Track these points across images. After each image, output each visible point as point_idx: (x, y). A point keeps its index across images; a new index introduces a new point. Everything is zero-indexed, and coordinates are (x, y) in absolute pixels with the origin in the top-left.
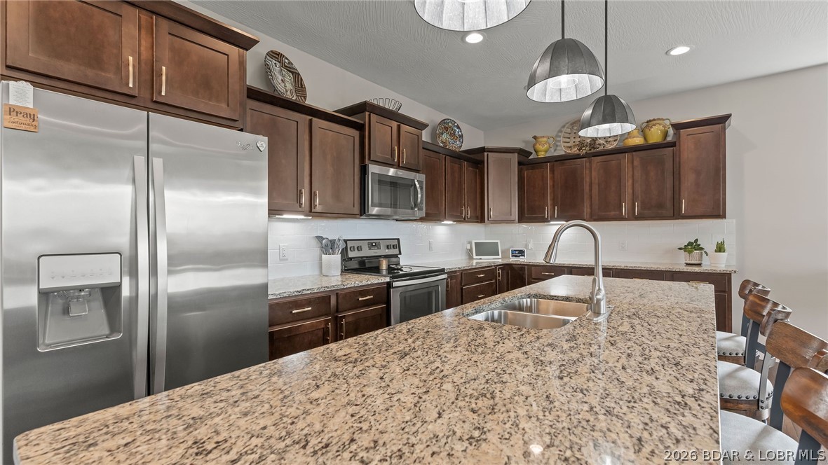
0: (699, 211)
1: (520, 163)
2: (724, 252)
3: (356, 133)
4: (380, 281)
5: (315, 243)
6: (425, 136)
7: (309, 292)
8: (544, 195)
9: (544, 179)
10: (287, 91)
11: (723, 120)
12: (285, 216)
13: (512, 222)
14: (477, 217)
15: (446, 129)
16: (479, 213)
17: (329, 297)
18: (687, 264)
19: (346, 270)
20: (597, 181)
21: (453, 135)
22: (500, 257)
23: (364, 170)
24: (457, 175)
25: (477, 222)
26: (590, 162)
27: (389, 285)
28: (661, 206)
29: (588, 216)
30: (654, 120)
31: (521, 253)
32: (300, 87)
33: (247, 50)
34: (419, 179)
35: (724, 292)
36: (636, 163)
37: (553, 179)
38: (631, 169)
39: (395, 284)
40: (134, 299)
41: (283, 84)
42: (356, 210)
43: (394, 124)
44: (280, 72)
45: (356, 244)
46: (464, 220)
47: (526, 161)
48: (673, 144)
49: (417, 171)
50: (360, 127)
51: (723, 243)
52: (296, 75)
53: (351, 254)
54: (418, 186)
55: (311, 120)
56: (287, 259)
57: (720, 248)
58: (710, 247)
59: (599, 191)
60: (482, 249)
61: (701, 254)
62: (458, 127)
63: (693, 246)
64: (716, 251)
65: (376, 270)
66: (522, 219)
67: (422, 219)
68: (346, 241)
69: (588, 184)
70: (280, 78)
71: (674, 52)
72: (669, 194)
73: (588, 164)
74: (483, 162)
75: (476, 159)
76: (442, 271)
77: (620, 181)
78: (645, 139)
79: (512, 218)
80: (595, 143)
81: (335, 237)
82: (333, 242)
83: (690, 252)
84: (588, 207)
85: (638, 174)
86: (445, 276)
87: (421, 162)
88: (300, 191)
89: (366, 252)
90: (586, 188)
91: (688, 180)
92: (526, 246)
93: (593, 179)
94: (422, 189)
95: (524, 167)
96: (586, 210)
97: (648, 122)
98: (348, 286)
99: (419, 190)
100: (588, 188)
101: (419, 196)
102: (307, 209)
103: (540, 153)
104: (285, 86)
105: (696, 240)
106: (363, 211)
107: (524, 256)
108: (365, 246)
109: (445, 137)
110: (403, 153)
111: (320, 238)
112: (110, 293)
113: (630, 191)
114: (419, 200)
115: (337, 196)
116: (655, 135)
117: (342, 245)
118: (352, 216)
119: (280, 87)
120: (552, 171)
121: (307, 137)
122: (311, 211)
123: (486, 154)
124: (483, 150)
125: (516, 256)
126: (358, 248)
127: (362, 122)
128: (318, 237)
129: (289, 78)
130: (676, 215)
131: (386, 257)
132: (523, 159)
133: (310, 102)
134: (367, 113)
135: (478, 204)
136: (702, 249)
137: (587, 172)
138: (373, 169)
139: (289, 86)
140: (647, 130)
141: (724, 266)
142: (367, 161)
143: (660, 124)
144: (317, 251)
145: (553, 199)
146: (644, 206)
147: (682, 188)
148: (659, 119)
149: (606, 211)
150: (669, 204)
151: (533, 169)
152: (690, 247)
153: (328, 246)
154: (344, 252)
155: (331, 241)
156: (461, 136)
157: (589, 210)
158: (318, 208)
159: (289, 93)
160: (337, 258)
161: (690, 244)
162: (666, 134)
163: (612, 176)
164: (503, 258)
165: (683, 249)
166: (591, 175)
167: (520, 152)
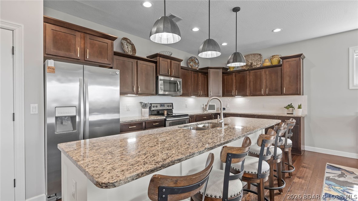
0: (291, 92)
1: (223, 73)
2: (301, 108)
3: (154, 65)
4: (161, 118)
5: (139, 104)
6: (183, 64)
7: (135, 121)
8: (232, 86)
9: (232, 79)
10: (129, 51)
11: (299, 56)
12: (128, 95)
14: (206, 95)
15: (192, 60)
16: (206, 93)
17: (142, 123)
18: (288, 114)
19: (151, 114)
20: (252, 80)
21: (195, 63)
22: (216, 110)
23: (157, 78)
24: (196, 78)
25: (206, 97)
26: (250, 73)
27: (165, 120)
28: (276, 90)
29: (249, 94)
30: (275, 55)
32: (134, 49)
33: (114, 41)
34: (179, 81)
35: (298, 124)
36: (267, 73)
37: (236, 79)
38: (265, 75)
39: (167, 119)
40: (80, 122)
41: (127, 49)
42: (154, 92)
43: (169, 61)
44: (127, 44)
45: (155, 105)
46: (200, 96)
47: (226, 72)
48: (281, 66)
49: (179, 78)
50: (156, 63)
51: (301, 105)
52: (132, 45)
53: (153, 109)
54: (178, 83)
55: (137, 61)
56: (129, 110)
57: (300, 107)
58: (296, 106)
59: (253, 84)
61: (293, 109)
62: (197, 60)
63: (290, 106)
64: (298, 108)
65: (163, 114)
66: (224, 95)
67: (181, 96)
68: (151, 104)
69: (249, 81)
70: (127, 47)
71: (275, 31)
72: (280, 85)
73: (249, 73)
74: (208, 73)
75: (205, 72)
76: (187, 115)
77: (261, 80)
78: (271, 63)
79: (220, 95)
80: (252, 65)
81: (147, 102)
82: (146, 104)
83: (288, 109)
84: (249, 90)
85: (268, 78)
86: (189, 117)
87: (180, 74)
88: (133, 86)
89: (159, 108)
90: (248, 83)
91: (286, 80)
92: (226, 106)
93: (251, 79)
94: (180, 84)
95: (225, 75)
96: (248, 92)
97: (272, 56)
98: (149, 119)
99: (179, 85)
100: (249, 83)
101: (179, 87)
102: (136, 92)
103: (231, 69)
104: (128, 50)
105: (291, 104)
106: (157, 93)
107: (225, 110)
108: (159, 106)
109: (191, 64)
110: (172, 71)
111: (141, 103)
112: (71, 118)
113: (265, 84)
114: (179, 88)
115: (147, 88)
116: (275, 62)
117: (149, 105)
118: (152, 95)
119: (126, 50)
120: (235, 76)
121: (136, 67)
122: (137, 93)
123: (209, 69)
124: (208, 68)
126: (156, 106)
127: (156, 61)
128: (141, 102)
129: (130, 46)
130: (282, 94)
131: (167, 110)
132: (224, 71)
133: (137, 55)
134: (158, 57)
135: (206, 89)
136: (293, 107)
137: (249, 77)
138: (161, 77)
139: (130, 49)
140: (272, 60)
141: (301, 114)
142: (158, 75)
143: (277, 57)
144: (141, 107)
145: (236, 88)
146: (270, 90)
147: (284, 83)
148: (276, 55)
149: (256, 92)
150: (280, 89)
151: (228, 75)
152: (288, 107)
153: (144, 106)
154: (150, 108)
155: (145, 104)
156: (198, 63)
157: (249, 92)
158: (140, 92)
159: (130, 52)
160: (147, 110)
161: (289, 105)
162: (279, 61)
163: (258, 78)
164: (217, 111)
165: (286, 107)
166: (250, 78)
167: (223, 68)
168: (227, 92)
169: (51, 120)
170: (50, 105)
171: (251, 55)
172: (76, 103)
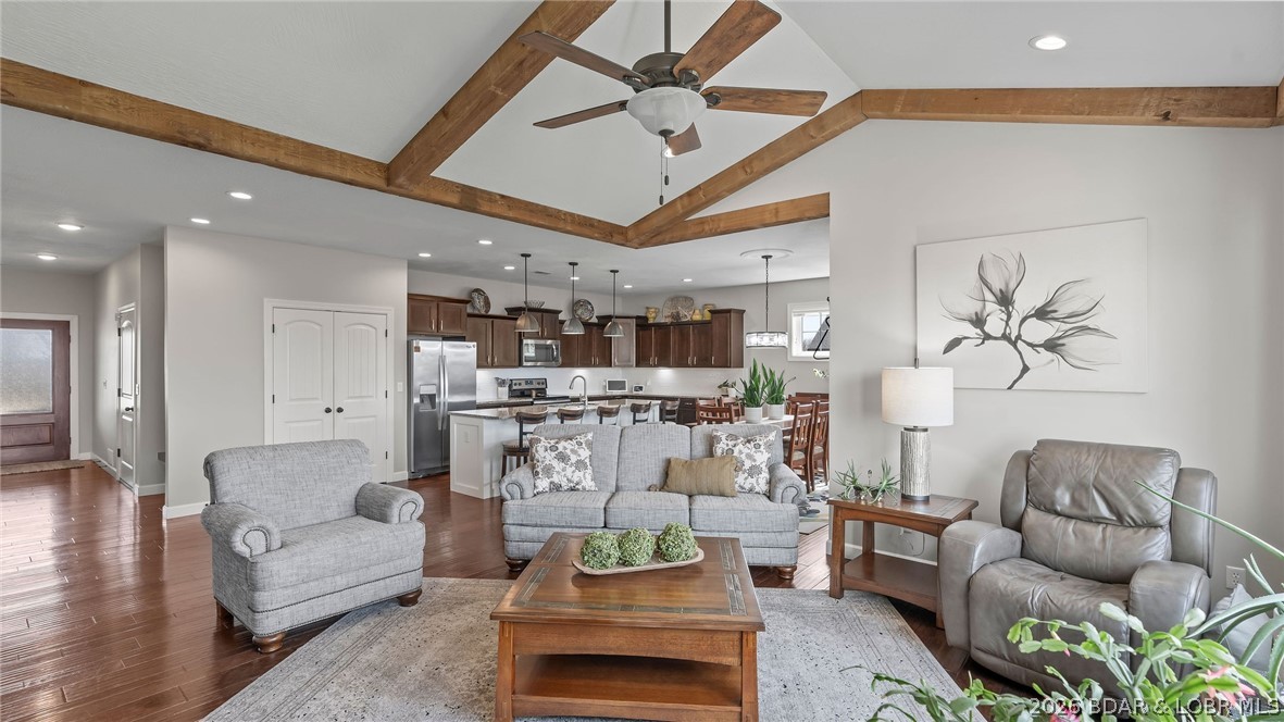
0: (720, 364)
1: (637, 325)
5: (495, 381)
6: (562, 316)
8: (650, 349)
9: (651, 338)
10: (481, 309)
12: (481, 368)
13: (632, 366)
14: (606, 364)
15: (581, 306)
16: (607, 360)
18: (722, 396)
19: (509, 397)
20: (677, 342)
21: (586, 309)
22: (626, 390)
23: (521, 343)
25: (606, 367)
26: (675, 329)
27: (532, 403)
28: (704, 359)
29: (674, 364)
30: (706, 306)
32: (487, 304)
33: (467, 304)
34: (556, 344)
36: (696, 332)
37: (655, 338)
38: (693, 336)
40: (440, 402)
41: (479, 305)
42: (516, 363)
43: (539, 315)
44: (478, 298)
45: (518, 382)
46: (595, 366)
47: (642, 324)
48: (711, 323)
49: (555, 339)
52: (486, 297)
53: (514, 387)
54: (554, 349)
55: (492, 322)
59: (678, 348)
60: (612, 385)
62: (590, 303)
65: (530, 396)
66: (639, 364)
67: (559, 366)
68: (511, 380)
70: (478, 301)
71: (685, 281)
72: (708, 352)
73: (673, 330)
75: (604, 325)
76: (567, 397)
77: (688, 343)
78: (702, 317)
79: (633, 364)
80: (678, 316)
81: (505, 378)
82: (504, 381)
83: (722, 389)
84: (673, 357)
85: (696, 339)
87: (557, 334)
88: (487, 356)
89: (524, 386)
91: (715, 345)
92: (646, 384)
93: (675, 341)
94: (557, 349)
95: (641, 329)
96: (673, 361)
97: (703, 307)
98: (509, 402)
99: (555, 351)
100: (673, 345)
101: (555, 353)
102: (491, 364)
103: (649, 320)
105: (728, 381)
106: (520, 364)
107: (642, 390)
108: (523, 383)
109: (580, 312)
110: (544, 330)
111: (497, 379)
112: (432, 398)
113: (692, 349)
114: (555, 356)
115: (506, 357)
116: (708, 316)
117: (509, 382)
118: (513, 367)
119: (478, 307)
120: (656, 333)
121: (491, 330)
122: (492, 366)
123: (610, 319)
125: (636, 391)
126: (519, 384)
129: (482, 300)
130: (711, 365)
131: (536, 389)
132: (640, 322)
133: (492, 312)
135: (607, 353)
137: (673, 335)
138: (526, 342)
139: (482, 305)
140: (703, 312)
142: (522, 338)
143: (708, 309)
144: (496, 385)
145: (655, 353)
146: (698, 359)
147: (713, 349)
148: (709, 304)
149: (681, 362)
150: (707, 359)
151: (645, 330)
153: (501, 383)
154: (510, 386)
156: (593, 309)
158: (496, 364)
159: (483, 310)
160: (506, 389)
161: (723, 383)
163: (684, 338)
164: (628, 392)
165: (720, 387)
166: (673, 338)
167: (638, 318)
168: (642, 361)
169: (416, 400)
170: (416, 383)
171: (682, 297)
172: (436, 381)
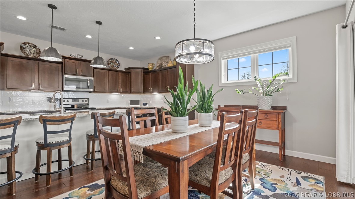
3: (59, 65)
8: (149, 84)
10: (31, 54)
13: (141, 93)
15: (112, 61)
16: (128, 90)
20: (161, 79)
21: (115, 64)
23: (63, 77)
24: (115, 77)
25: (128, 93)
26: (160, 72)
31: (146, 104)
32: (38, 52)
34: (90, 79)
36: (169, 73)
37: (151, 78)
41: (29, 52)
42: (60, 89)
43: (77, 62)
44: (29, 48)
46: (120, 93)
47: (146, 71)
48: (176, 67)
49: (91, 76)
52: (37, 48)
55: (38, 62)
56: (36, 104)
59: (161, 82)
60: (133, 102)
62: (117, 61)
66: (144, 92)
70: (29, 50)
77: (165, 79)
78: (173, 64)
80: (162, 66)
84: (159, 88)
94: (91, 82)
95: (145, 74)
101: (89, 84)
106: (63, 90)
108: (70, 100)
109: (112, 64)
110: (81, 71)
115: (50, 85)
120: (151, 75)
121: (36, 67)
122: (38, 89)
123: (131, 70)
124: (129, 68)
125: (144, 105)
126: (67, 101)
128: (47, 97)
129: (33, 50)
131: (81, 104)
134: (63, 59)
135: (128, 87)
137: (159, 76)
138: (66, 76)
142: (64, 74)
144: (48, 102)
156: (119, 64)
158: (42, 89)
164: (141, 106)
167: (144, 69)
168: (146, 90)
171: (164, 57)
